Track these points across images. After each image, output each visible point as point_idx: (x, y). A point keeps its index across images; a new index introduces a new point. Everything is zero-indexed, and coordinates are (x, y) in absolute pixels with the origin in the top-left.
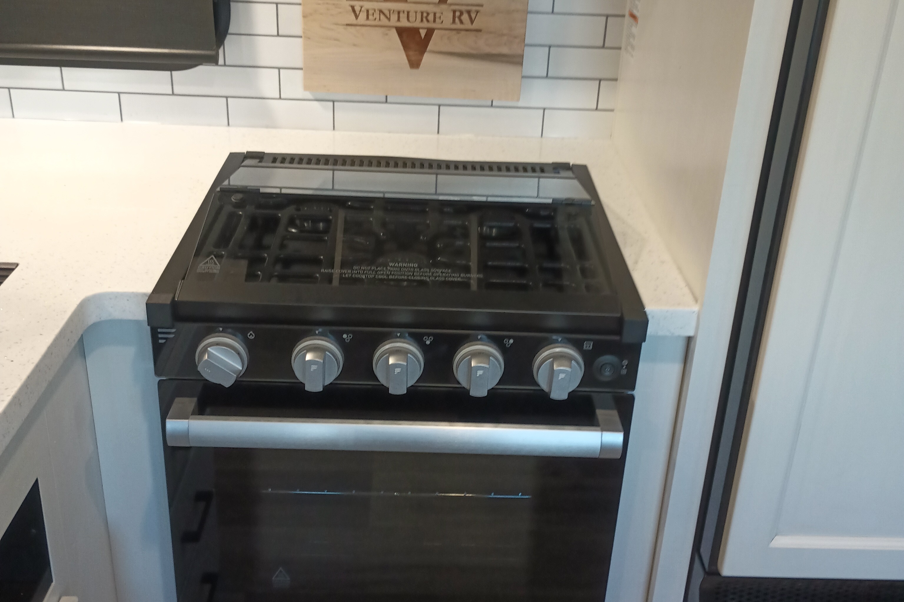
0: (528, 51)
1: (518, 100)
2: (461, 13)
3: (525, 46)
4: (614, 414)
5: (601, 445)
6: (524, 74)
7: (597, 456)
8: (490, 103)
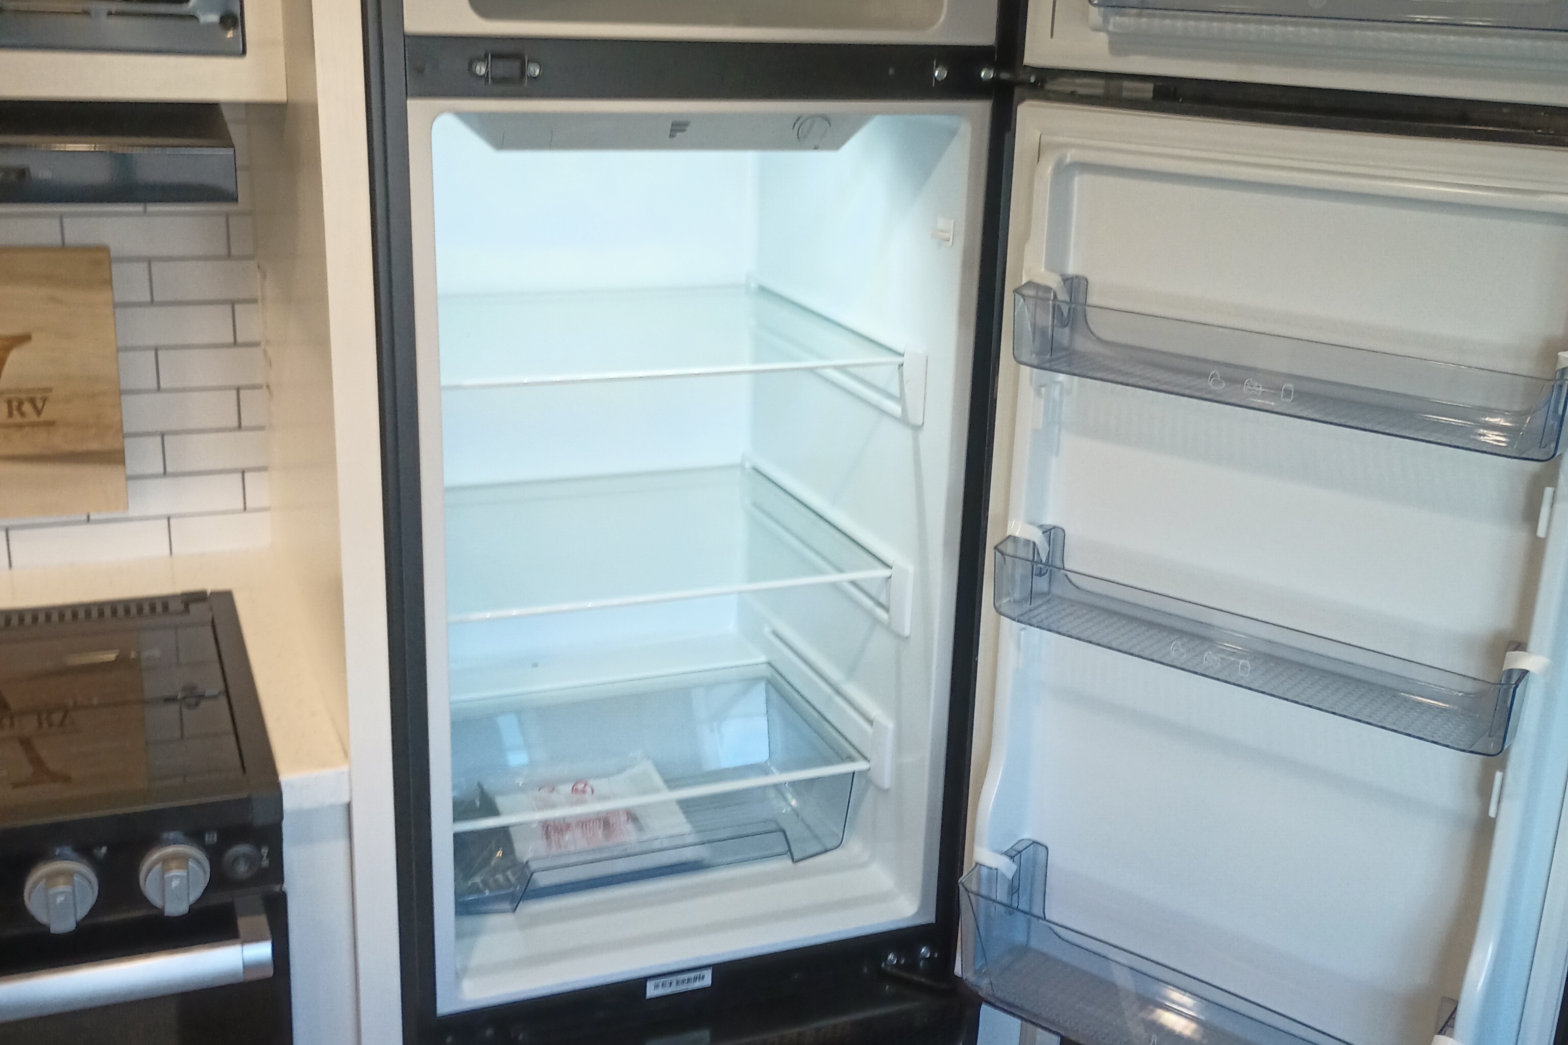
0: (129, 444)
1: (126, 508)
2: (21, 404)
3: (124, 437)
4: (262, 921)
5: (244, 964)
6: (129, 472)
7: (241, 979)
8: (85, 518)
